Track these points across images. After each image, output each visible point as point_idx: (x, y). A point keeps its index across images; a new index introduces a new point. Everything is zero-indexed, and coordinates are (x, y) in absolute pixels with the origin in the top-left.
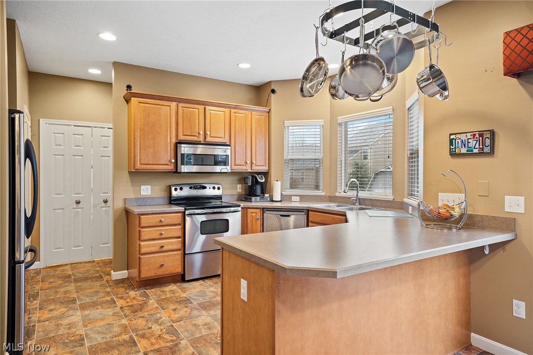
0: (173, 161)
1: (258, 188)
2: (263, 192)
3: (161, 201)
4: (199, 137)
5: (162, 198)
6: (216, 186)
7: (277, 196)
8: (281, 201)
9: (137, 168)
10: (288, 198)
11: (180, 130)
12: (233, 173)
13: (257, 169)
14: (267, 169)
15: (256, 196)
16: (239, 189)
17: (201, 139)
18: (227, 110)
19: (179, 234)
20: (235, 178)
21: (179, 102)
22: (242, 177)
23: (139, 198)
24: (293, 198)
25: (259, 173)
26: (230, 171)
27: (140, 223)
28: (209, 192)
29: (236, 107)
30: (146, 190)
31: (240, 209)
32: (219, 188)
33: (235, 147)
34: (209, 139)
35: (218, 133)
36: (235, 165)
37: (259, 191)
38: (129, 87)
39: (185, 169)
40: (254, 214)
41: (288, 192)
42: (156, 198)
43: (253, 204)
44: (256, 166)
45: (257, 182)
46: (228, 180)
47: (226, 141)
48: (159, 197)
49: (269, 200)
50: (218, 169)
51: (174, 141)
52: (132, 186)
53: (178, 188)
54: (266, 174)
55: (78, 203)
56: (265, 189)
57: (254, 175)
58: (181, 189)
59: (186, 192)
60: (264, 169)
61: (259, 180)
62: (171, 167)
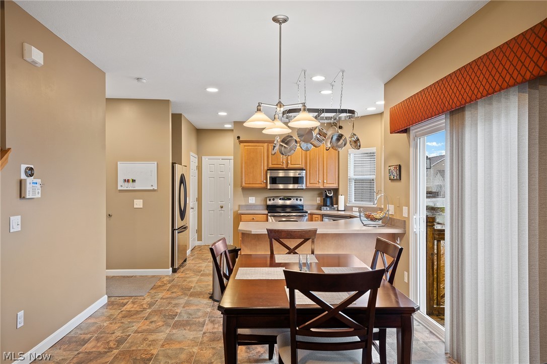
0: (265, 181)
1: (329, 200)
2: (332, 205)
3: (261, 208)
4: (282, 165)
5: (262, 205)
6: (299, 199)
7: (341, 206)
8: (344, 210)
9: (243, 186)
10: (350, 209)
11: (270, 161)
12: (308, 189)
13: (327, 186)
14: (337, 186)
15: (326, 206)
16: (318, 200)
17: (285, 166)
20: (314, 192)
21: (270, 143)
22: (321, 192)
23: (247, 205)
24: (354, 209)
25: (329, 190)
26: (304, 187)
27: (241, 219)
28: (294, 202)
30: (252, 200)
31: (307, 214)
32: (301, 200)
33: (310, 171)
34: (290, 166)
35: (297, 162)
36: (310, 184)
37: (328, 203)
38: (239, 138)
40: (317, 219)
41: (351, 204)
42: (258, 205)
44: (327, 184)
45: (327, 196)
46: (306, 195)
47: (303, 166)
48: (260, 205)
49: (336, 209)
50: (296, 186)
51: (266, 168)
52: (244, 197)
53: (272, 199)
55: (222, 207)
56: (334, 201)
57: (325, 191)
58: (273, 200)
59: (277, 202)
60: (335, 186)
61: (328, 195)
62: (264, 185)
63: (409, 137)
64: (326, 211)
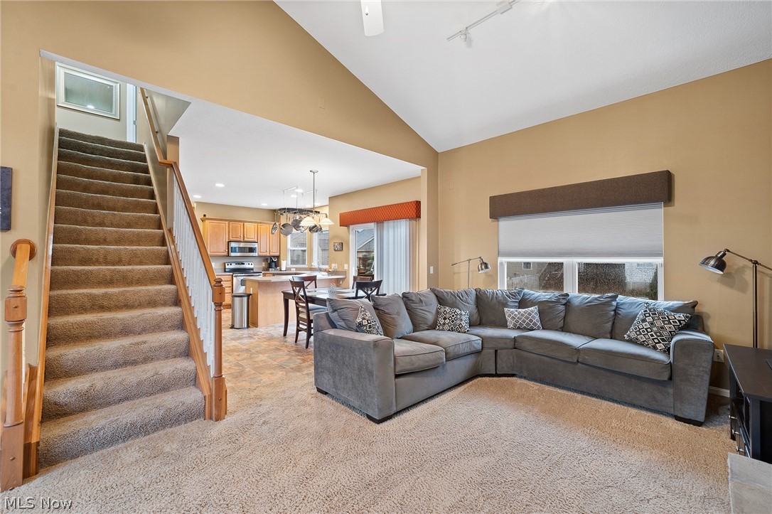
0: (227, 251)
1: (273, 264)
2: (276, 266)
3: (220, 271)
4: (240, 239)
5: (222, 268)
6: (250, 263)
7: (283, 268)
8: (285, 271)
10: (290, 269)
11: (231, 235)
12: (259, 256)
13: (272, 254)
14: (279, 254)
15: (272, 268)
16: (264, 264)
17: (242, 239)
18: (256, 224)
19: (230, 285)
20: (262, 259)
21: (230, 221)
22: (265, 259)
24: (292, 269)
25: (274, 257)
26: (257, 255)
28: (246, 266)
29: (261, 223)
31: (262, 274)
32: (252, 264)
33: (260, 243)
34: (246, 239)
35: (251, 236)
36: (261, 252)
37: (274, 266)
38: (205, 215)
39: (233, 254)
41: (290, 266)
42: (217, 269)
43: (270, 272)
45: (273, 261)
46: (256, 261)
47: (255, 240)
48: (219, 269)
49: (279, 269)
50: (251, 254)
51: (227, 240)
53: (229, 264)
54: (278, 257)
56: (277, 264)
57: (271, 257)
58: (231, 264)
59: (234, 266)
60: (277, 254)
62: (226, 254)
63: (349, 229)
64: (272, 271)
